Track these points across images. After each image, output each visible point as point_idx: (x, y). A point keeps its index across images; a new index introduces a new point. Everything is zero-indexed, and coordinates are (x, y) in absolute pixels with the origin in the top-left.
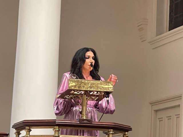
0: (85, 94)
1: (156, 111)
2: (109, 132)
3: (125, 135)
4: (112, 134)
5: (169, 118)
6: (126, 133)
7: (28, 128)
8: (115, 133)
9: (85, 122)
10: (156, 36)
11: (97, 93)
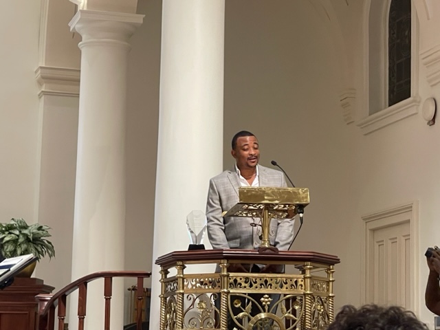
0: (265, 209)
1: (374, 230)
2: (304, 266)
3: (330, 270)
4: (310, 269)
5: (394, 240)
6: (331, 267)
7: (180, 263)
8: (315, 268)
9: (267, 251)
10: (370, 115)
11: (285, 207)
